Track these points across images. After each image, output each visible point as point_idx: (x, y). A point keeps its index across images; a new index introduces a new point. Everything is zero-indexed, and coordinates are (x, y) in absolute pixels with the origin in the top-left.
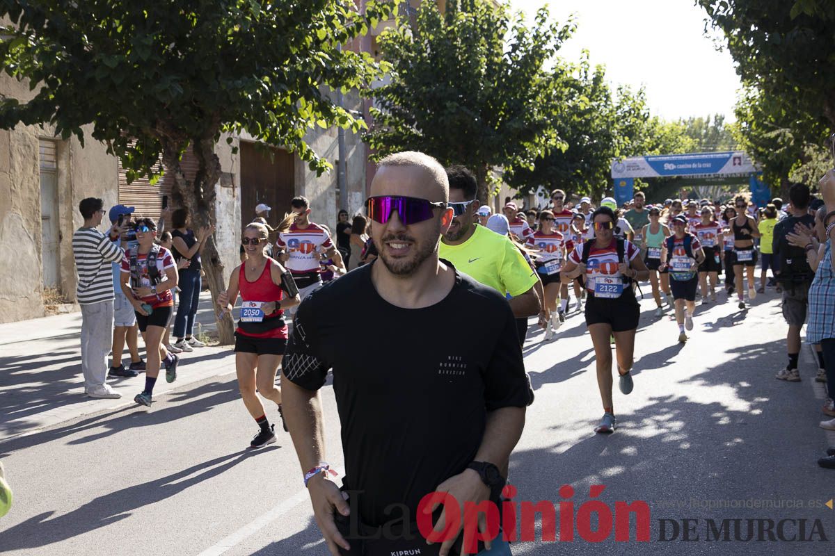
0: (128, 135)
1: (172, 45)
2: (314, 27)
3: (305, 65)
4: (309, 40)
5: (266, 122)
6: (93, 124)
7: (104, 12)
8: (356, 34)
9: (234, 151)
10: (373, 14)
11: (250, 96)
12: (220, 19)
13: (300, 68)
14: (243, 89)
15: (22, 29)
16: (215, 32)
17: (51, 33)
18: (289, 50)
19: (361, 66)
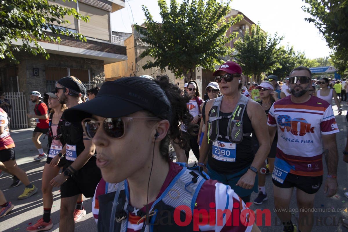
0: (176, 68)
1: (185, 48)
2: (216, 42)
3: (214, 51)
4: (215, 45)
5: (206, 65)
6: (168, 66)
7: (170, 42)
8: (227, 43)
9: (199, 71)
10: (231, 37)
11: (201, 59)
12: (194, 41)
13: (212, 51)
14: (199, 57)
15: (153, 46)
16: (193, 44)
17: (159, 47)
18: (210, 48)
19: (227, 50)
